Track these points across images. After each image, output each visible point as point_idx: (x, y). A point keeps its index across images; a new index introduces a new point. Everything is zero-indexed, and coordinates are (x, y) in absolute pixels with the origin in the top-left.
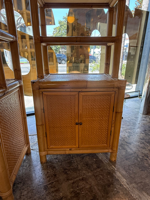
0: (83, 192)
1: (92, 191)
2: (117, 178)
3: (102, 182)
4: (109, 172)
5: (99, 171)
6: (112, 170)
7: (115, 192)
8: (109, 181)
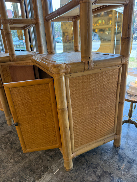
0: (21, 153)
1: (23, 159)
2: (43, 176)
3: (33, 164)
4: (49, 167)
5: (46, 158)
6: (52, 169)
7: (25, 177)
8: (37, 169)
